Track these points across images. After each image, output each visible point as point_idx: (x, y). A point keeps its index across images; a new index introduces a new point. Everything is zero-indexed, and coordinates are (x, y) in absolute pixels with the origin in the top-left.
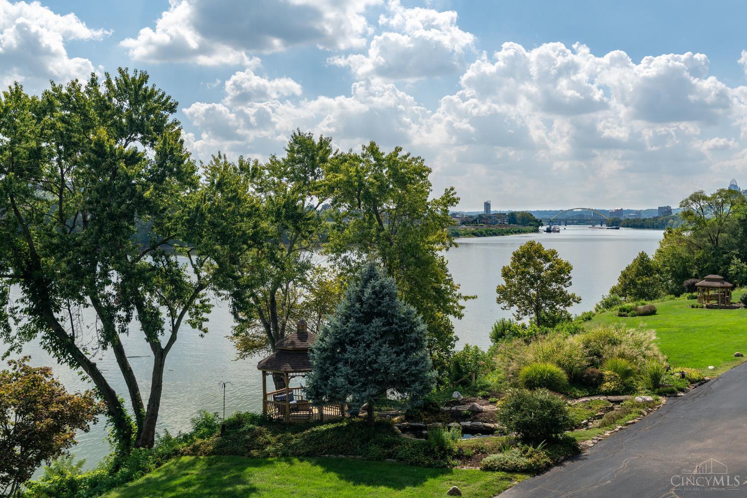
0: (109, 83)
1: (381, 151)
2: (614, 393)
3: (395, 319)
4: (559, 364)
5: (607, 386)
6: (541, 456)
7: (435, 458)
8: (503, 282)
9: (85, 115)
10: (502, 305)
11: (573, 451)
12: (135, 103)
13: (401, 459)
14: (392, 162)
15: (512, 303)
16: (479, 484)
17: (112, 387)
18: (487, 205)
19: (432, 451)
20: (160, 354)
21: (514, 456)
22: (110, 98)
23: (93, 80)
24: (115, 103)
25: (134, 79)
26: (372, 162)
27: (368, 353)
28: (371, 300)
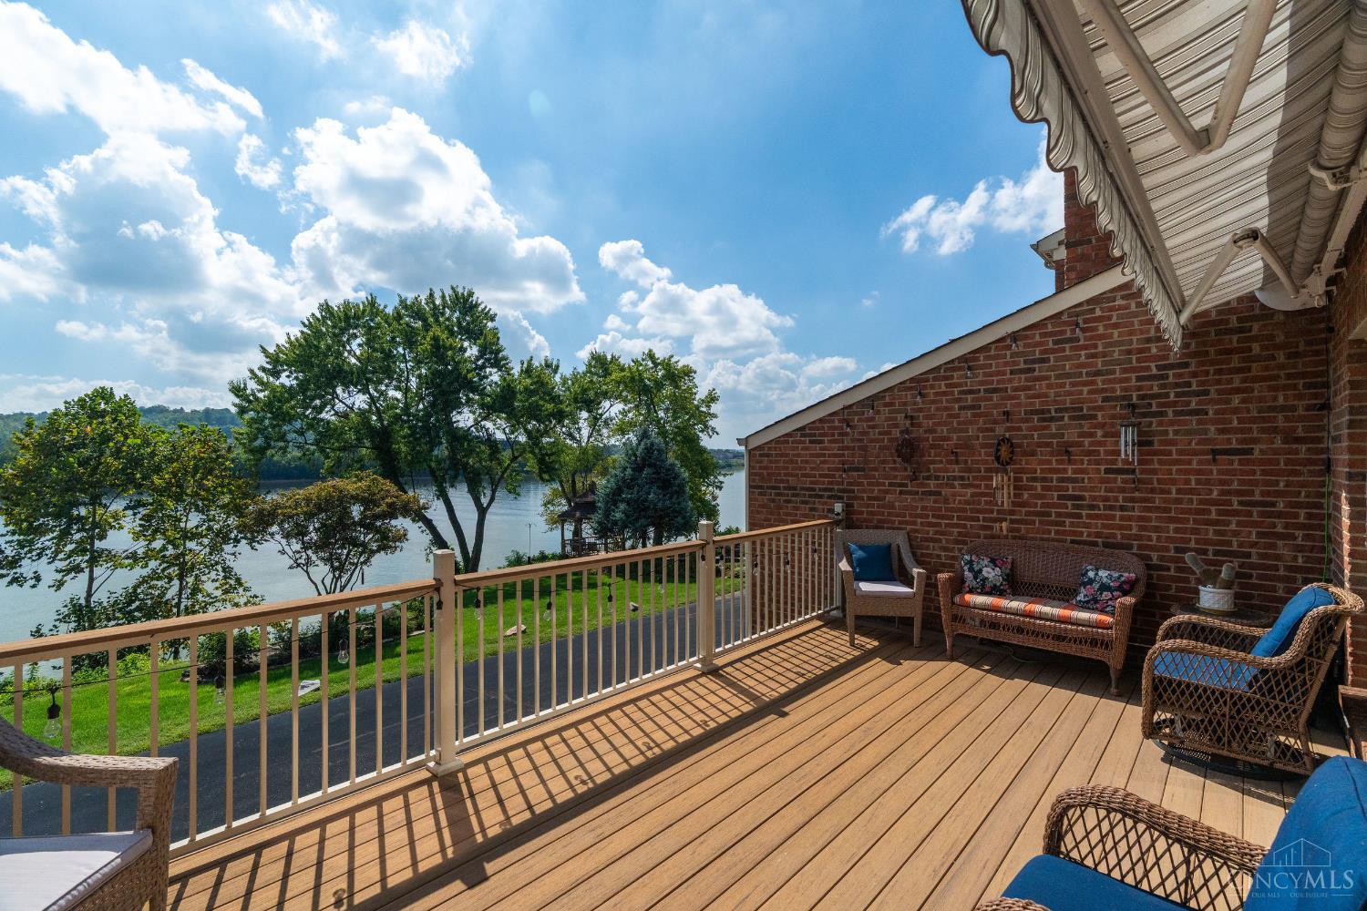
0: (443, 297)
1: (657, 356)
3: (662, 469)
9: (425, 320)
12: (464, 314)
14: (667, 364)
17: (445, 538)
20: (483, 512)
22: (444, 308)
23: (431, 295)
24: (448, 312)
25: (463, 294)
26: (650, 364)
27: (640, 493)
28: (643, 455)
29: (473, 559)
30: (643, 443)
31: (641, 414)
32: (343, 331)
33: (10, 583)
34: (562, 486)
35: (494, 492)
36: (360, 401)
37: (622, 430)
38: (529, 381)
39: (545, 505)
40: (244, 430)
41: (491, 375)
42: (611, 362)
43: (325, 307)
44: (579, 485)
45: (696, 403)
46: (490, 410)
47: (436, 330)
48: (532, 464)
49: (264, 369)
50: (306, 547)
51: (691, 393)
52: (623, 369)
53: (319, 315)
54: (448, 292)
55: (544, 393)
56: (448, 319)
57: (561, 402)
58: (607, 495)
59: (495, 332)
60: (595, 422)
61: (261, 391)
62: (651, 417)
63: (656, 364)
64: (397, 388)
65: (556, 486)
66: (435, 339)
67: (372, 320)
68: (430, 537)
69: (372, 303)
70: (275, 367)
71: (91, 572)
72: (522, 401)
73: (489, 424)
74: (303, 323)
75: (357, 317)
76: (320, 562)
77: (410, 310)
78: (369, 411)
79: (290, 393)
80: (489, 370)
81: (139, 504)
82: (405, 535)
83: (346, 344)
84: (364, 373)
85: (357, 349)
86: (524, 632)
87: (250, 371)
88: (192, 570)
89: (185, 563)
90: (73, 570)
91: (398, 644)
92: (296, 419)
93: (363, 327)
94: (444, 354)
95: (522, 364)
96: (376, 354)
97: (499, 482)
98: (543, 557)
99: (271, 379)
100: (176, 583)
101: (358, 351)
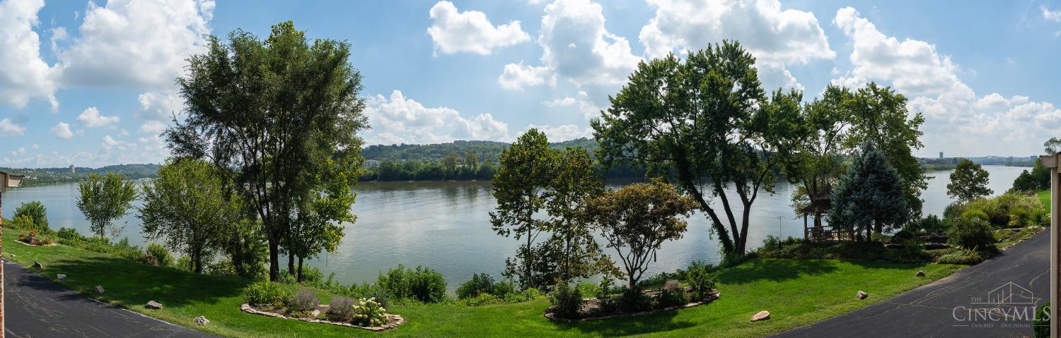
0: (718, 49)
1: (877, 87)
2: (1016, 226)
3: (883, 175)
4: (984, 211)
5: (1011, 223)
6: (973, 254)
7: (909, 259)
8: (950, 182)
9: (706, 67)
10: (950, 196)
11: (995, 253)
12: (732, 59)
13: (887, 260)
14: (885, 94)
15: (957, 194)
16: (936, 271)
17: (722, 223)
18: (941, 154)
19: (907, 255)
20: (747, 205)
21: (959, 255)
22: (718, 57)
23: (710, 48)
24: (721, 59)
25: (731, 45)
26: (872, 93)
27: (866, 195)
28: (868, 163)
29: (742, 240)
30: (867, 155)
31: (865, 132)
32: (653, 80)
33: (499, 233)
34: (806, 186)
35: (755, 190)
36: (665, 127)
37: (850, 144)
38: (779, 106)
39: (794, 200)
40: (600, 149)
41: (752, 104)
42: (843, 93)
43: (642, 66)
44: (819, 185)
45: (906, 123)
46: (750, 130)
47: (712, 73)
48: (783, 171)
49: (610, 110)
50: (617, 232)
51: (902, 115)
52: (851, 97)
53: (639, 71)
54: (721, 45)
55: (790, 116)
56: (721, 65)
57: (804, 123)
58: (840, 195)
59: (754, 72)
60: (830, 137)
61: (608, 124)
62: (873, 134)
63: (876, 93)
64: (691, 118)
65: (802, 185)
66: (712, 79)
67: (671, 71)
68: (712, 221)
69: (671, 59)
70: (616, 109)
71: (530, 232)
72: (773, 122)
73: (750, 141)
74: (630, 78)
75: (661, 69)
76: (626, 244)
77: (696, 61)
78: (671, 134)
79: (625, 124)
80: (750, 100)
81: (548, 195)
82: (685, 226)
83: (655, 89)
84: (666, 107)
85: (663, 92)
86: (768, 318)
87: (602, 112)
88: (573, 236)
89: (569, 232)
90: (521, 230)
91: (675, 314)
92: (627, 142)
93: (666, 76)
94: (717, 90)
95: (774, 94)
96: (676, 94)
97: (759, 182)
98: (791, 241)
99: (614, 116)
100: (565, 242)
101: (664, 93)
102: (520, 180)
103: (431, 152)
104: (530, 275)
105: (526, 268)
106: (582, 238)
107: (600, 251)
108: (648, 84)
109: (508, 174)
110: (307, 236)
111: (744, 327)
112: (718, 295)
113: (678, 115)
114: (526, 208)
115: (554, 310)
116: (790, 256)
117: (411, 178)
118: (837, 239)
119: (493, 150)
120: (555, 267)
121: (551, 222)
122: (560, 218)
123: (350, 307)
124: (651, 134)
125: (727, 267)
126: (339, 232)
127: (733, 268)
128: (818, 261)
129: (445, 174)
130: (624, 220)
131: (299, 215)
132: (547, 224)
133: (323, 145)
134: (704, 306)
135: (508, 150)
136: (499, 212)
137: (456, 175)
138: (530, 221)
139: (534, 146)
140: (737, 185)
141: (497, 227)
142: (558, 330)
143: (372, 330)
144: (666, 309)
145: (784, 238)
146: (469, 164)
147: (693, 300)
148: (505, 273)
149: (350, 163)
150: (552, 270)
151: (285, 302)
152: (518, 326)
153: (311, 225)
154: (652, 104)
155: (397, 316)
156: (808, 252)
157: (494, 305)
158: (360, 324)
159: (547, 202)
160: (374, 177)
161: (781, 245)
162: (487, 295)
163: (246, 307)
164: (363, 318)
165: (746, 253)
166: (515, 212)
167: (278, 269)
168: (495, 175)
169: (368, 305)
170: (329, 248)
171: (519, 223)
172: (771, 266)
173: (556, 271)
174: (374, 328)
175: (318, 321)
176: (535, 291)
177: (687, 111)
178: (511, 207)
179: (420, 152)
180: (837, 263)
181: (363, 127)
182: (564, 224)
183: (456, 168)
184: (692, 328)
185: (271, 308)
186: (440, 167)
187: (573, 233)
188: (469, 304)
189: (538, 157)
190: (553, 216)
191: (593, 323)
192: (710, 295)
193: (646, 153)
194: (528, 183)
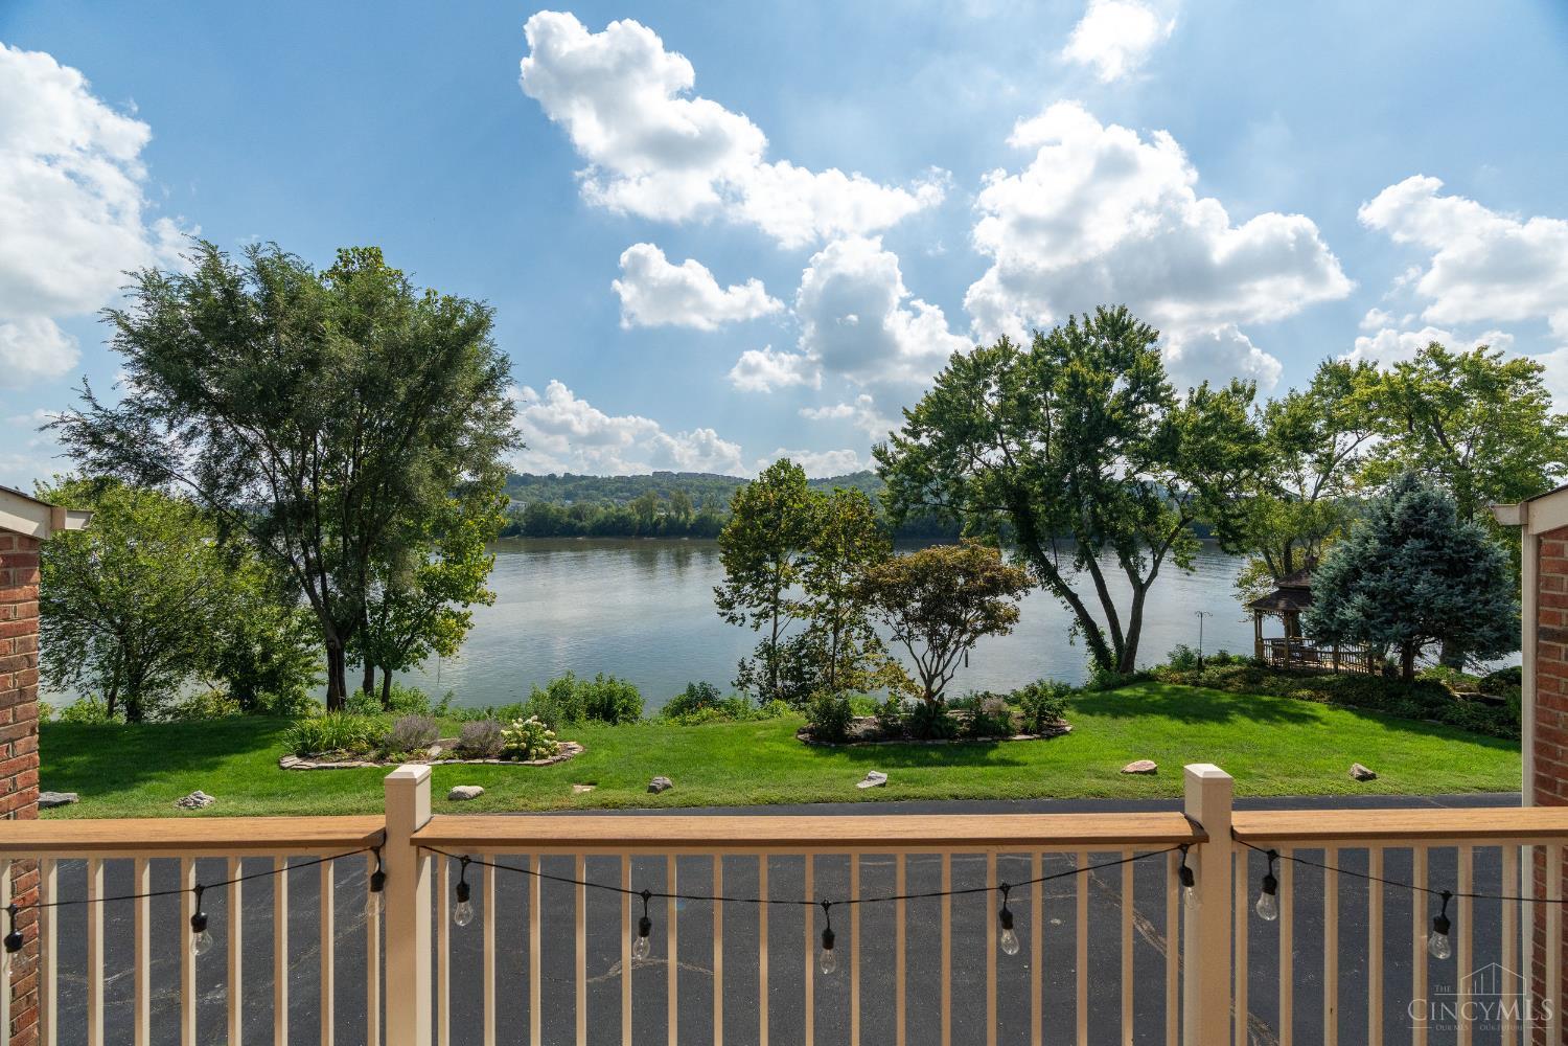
0: (1087, 323)
1: (1448, 352)
3: (1447, 542)
9: (1064, 355)
12: (1113, 339)
14: (1472, 364)
17: (1093, 619)
20: (1140, 589)
22: (1087, 336)
23: (1072, 323)
24: (1093, 340)
25: (1112, 315)
27: (1397, 580)
28: (1405, 517)
29: (1128, 649)
30: (1404, 498)
32: (974, 381)
33: (728, 621)
34: (1268, 558)
35: (1156, 564)
36: (993, 456)
38: (1202, 415)
39: (1242, 586)
40: (887, 492)
41: (1150, 412)
42: (1357, 373)
43: (957, 359)
44: (1295, 558)
45: (1546, 423)
46: (1145, 458)
47: (1076, 365)
48: (1211, 531)
49: (905, 431)
50: (907, 618)
51: (1532, 407)
52: (1374, 381)
53: (951, 368)
54: (1093, 316)
55: (1226, 430)
56: (1093, 349)
57: (1257, 441)
58: (1333, 580)
59: (1155, 355)
60: (1326, 463)
61: (900, 453)
63: (1446, 366)
64: (1042, 440)
65: (1258, 559)
66: (1074, 375)
67: (1005, 364)
68: (1075, 615)
69: (1005, 345)
70: (914, 428)
71: (776, 618)
72: (1189, 444)
73: (1147, 477)
74: (936, 379)
75: (988, 364)
76: (920, 637)
77: (1048, 346)
78: (1005, 468)
79: (929, 453)
80: (1147, 406)
81: (804, 562)
82: (1016, 615)
83: (979, 396)
84: (996, 425)
85: (991, 399)
86: (1153, 772)
87: (892, 434)
88: (842, 626)
89: (837, 620)
90: (764, 615)
91: (994, 747)
92: (931, 480)
93: (996, 374)
94: (1084, 393)
95: (1192, 393)
96: (1013, 402)
97: (1164, 551)
98: (1224, 660)
99: (910, 440)
100: (831, 636)
101: (994, 401)
102: (762, 537)
103: (617, 490)
104: (775, 686)
105: (768, 676)
106: (857, 630)
107: (885, 651)
108: (965, 387)
109: (744, 528)
110: (401, 631)
111: (1108, 778)
112: (1068, 729)
113: (1018, 435)
114: (772, 581)
115: (811, 731)
116: (1222, 684)
117: (581, 532)
118: (1330, 666)
119: (717, 488)
120: (815, 674)
121: (810, 604)
122: (823, 599)
123: (497, 734)
124: (972, 468)
125: (1094, 691)
126: (462, 620)
127: (1107, 693)
128: (1277, 699)
129: (638, 527)
130: (918, 601)
131: (386, 594)
132: (803, 607)
133: (439, 473)
134: (1043, 742)
135: (745, 490)
136: (728, 587)
137: (655, 528)
138: (777, 602)
139: (784, 486)
140: (1120, 555)
141: (725, 611)
142: (816, 756)
143: (534, 765)
144: (980, 739)
145: (1210, 653)
146: (679, 512)
147: (1025, 731)
148: (736, 683)
149: (485, 505)
150: (810, 679)
151: (374, 744)
152: (758, 749)
153: (409, 611)
154: (971, 420)
155: (572, 743)
156: (1257, 682)
157: (718, 726)
158: (514, 758)
159: (803, 573)
160: (514, 530)
161: (1201, 665)
162: (711, 710)
163: (291, 761)
164: (518, 749)
165: (1135, 672)
166: (754, 587)
167: (343, 693)
168: (723, 530)
169: (526, 727)
170: (444, 650)
171: (759, 604)
172: (1178, 696)
173: (817, 680)
174: (537, 762)
175: (440, 762)
176: (783, 706)
177: (1035, 428)
178: (748, 579)
179: (597, 489)
180: (1321, 709)
181: (514, 446)
182: (829, 607)
183: (655, 518)
184: (1017, 768)
185: (347, 755)
186: (629, 514)
187: (844, 622)
188: (684, 724)
189: (790, 503)
190: (812, 595)
191: (868, 749)
192: (1055, 727)
193: (962, 498)
194: (775, 542)
